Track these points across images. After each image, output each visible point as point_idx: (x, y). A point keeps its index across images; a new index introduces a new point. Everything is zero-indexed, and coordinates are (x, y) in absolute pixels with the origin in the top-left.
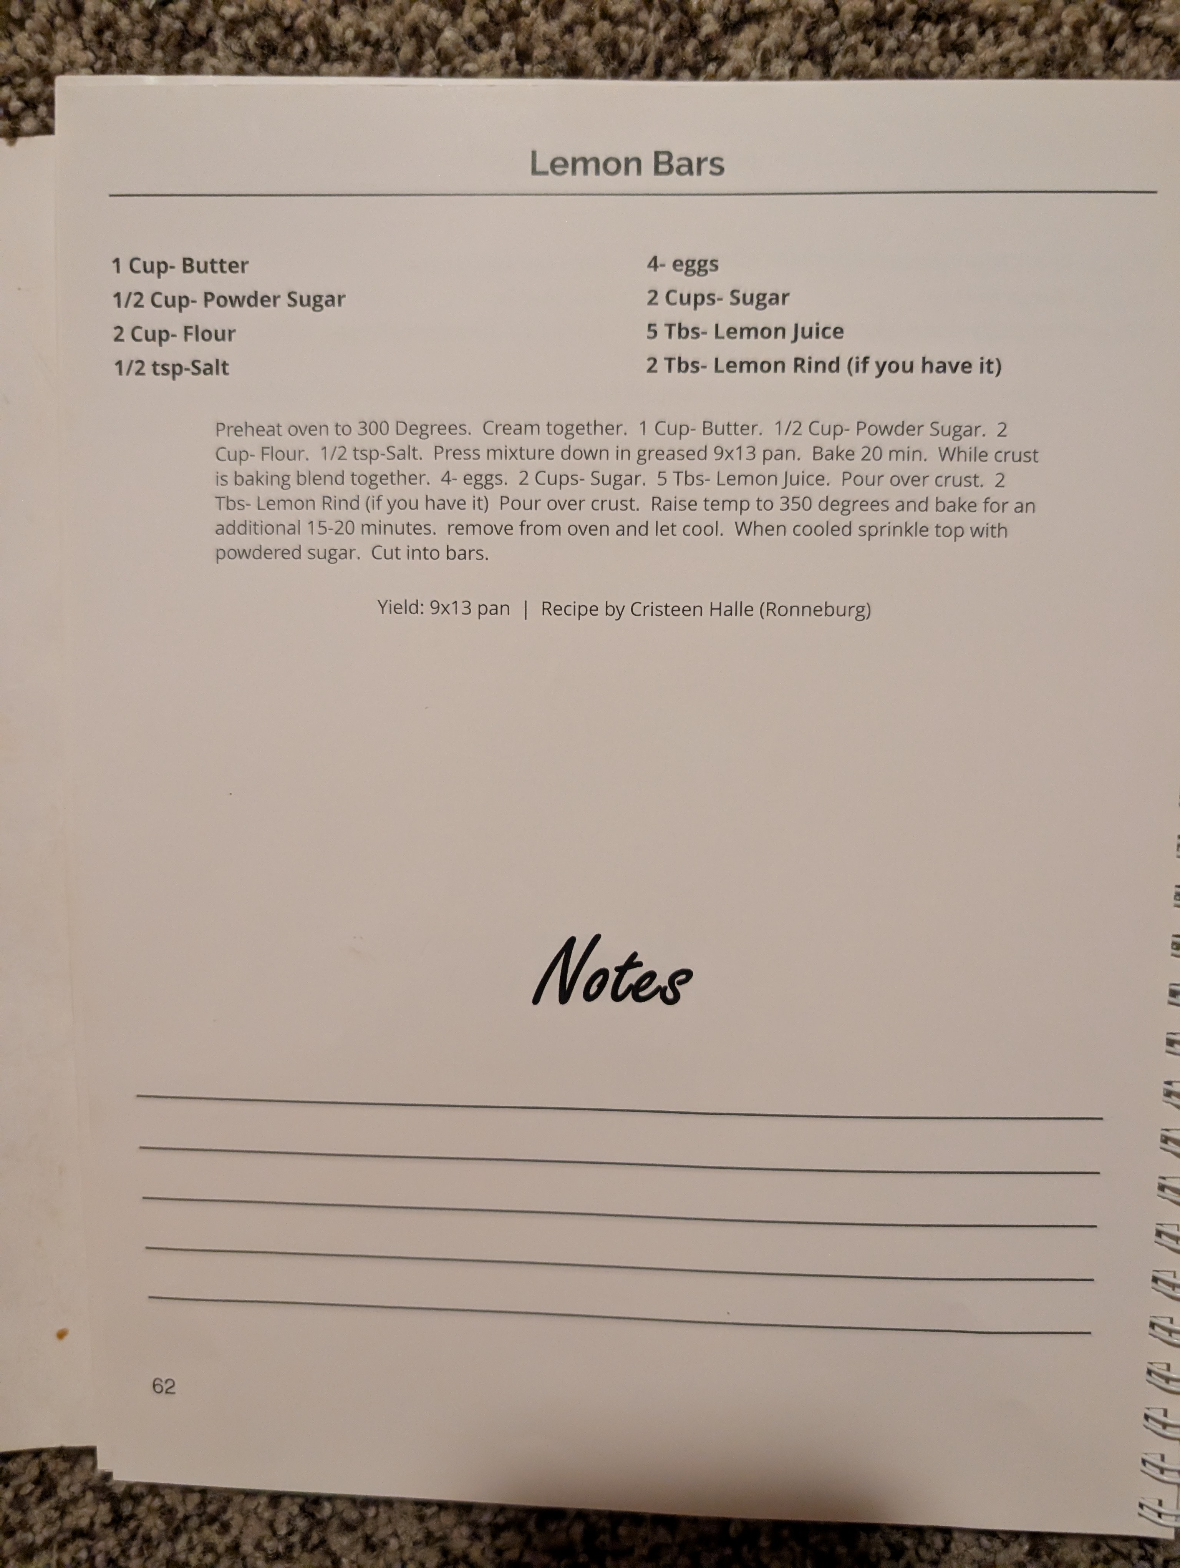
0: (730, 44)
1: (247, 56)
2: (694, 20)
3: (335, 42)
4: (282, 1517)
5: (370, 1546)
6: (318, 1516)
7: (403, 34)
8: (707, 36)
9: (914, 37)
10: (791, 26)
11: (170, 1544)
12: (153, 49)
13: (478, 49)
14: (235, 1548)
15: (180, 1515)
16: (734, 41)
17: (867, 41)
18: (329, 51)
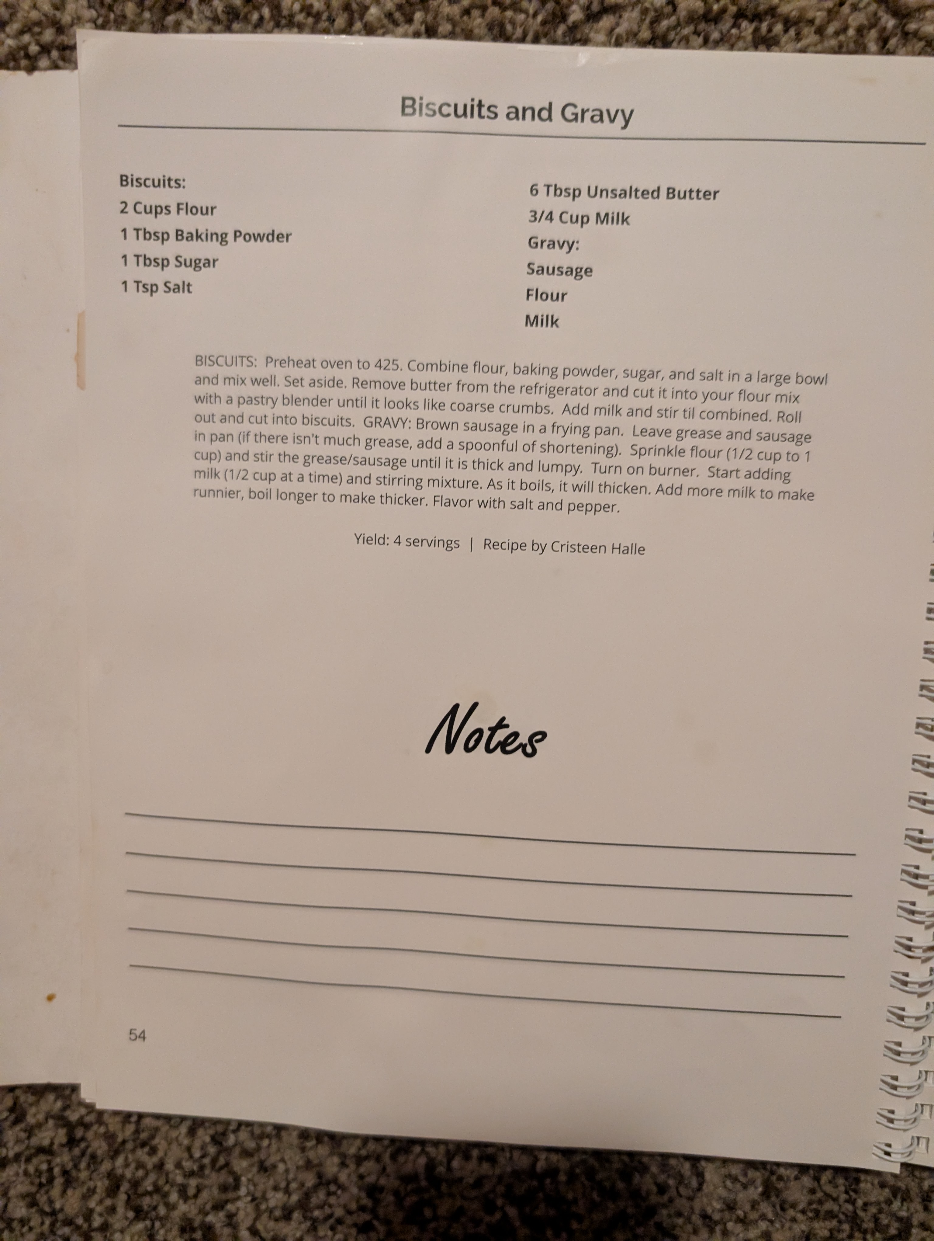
0: (591, 29)
1: (216, 20)
2: (565, 10)
3: (285, 12)
4: (197, 1144)
5: (263, 1168)
6: (225, 1144)
7: (338, 9)
8: (574, 22)
9: (734, 31)
10: (639, 18)
11: (111, 1161)
12: (142, 11)
13: (396, 24)
14: (160, 1166)
15: (120, 1139)
16: (595, 27)
17: (697, 33)
18: (280, 19)
